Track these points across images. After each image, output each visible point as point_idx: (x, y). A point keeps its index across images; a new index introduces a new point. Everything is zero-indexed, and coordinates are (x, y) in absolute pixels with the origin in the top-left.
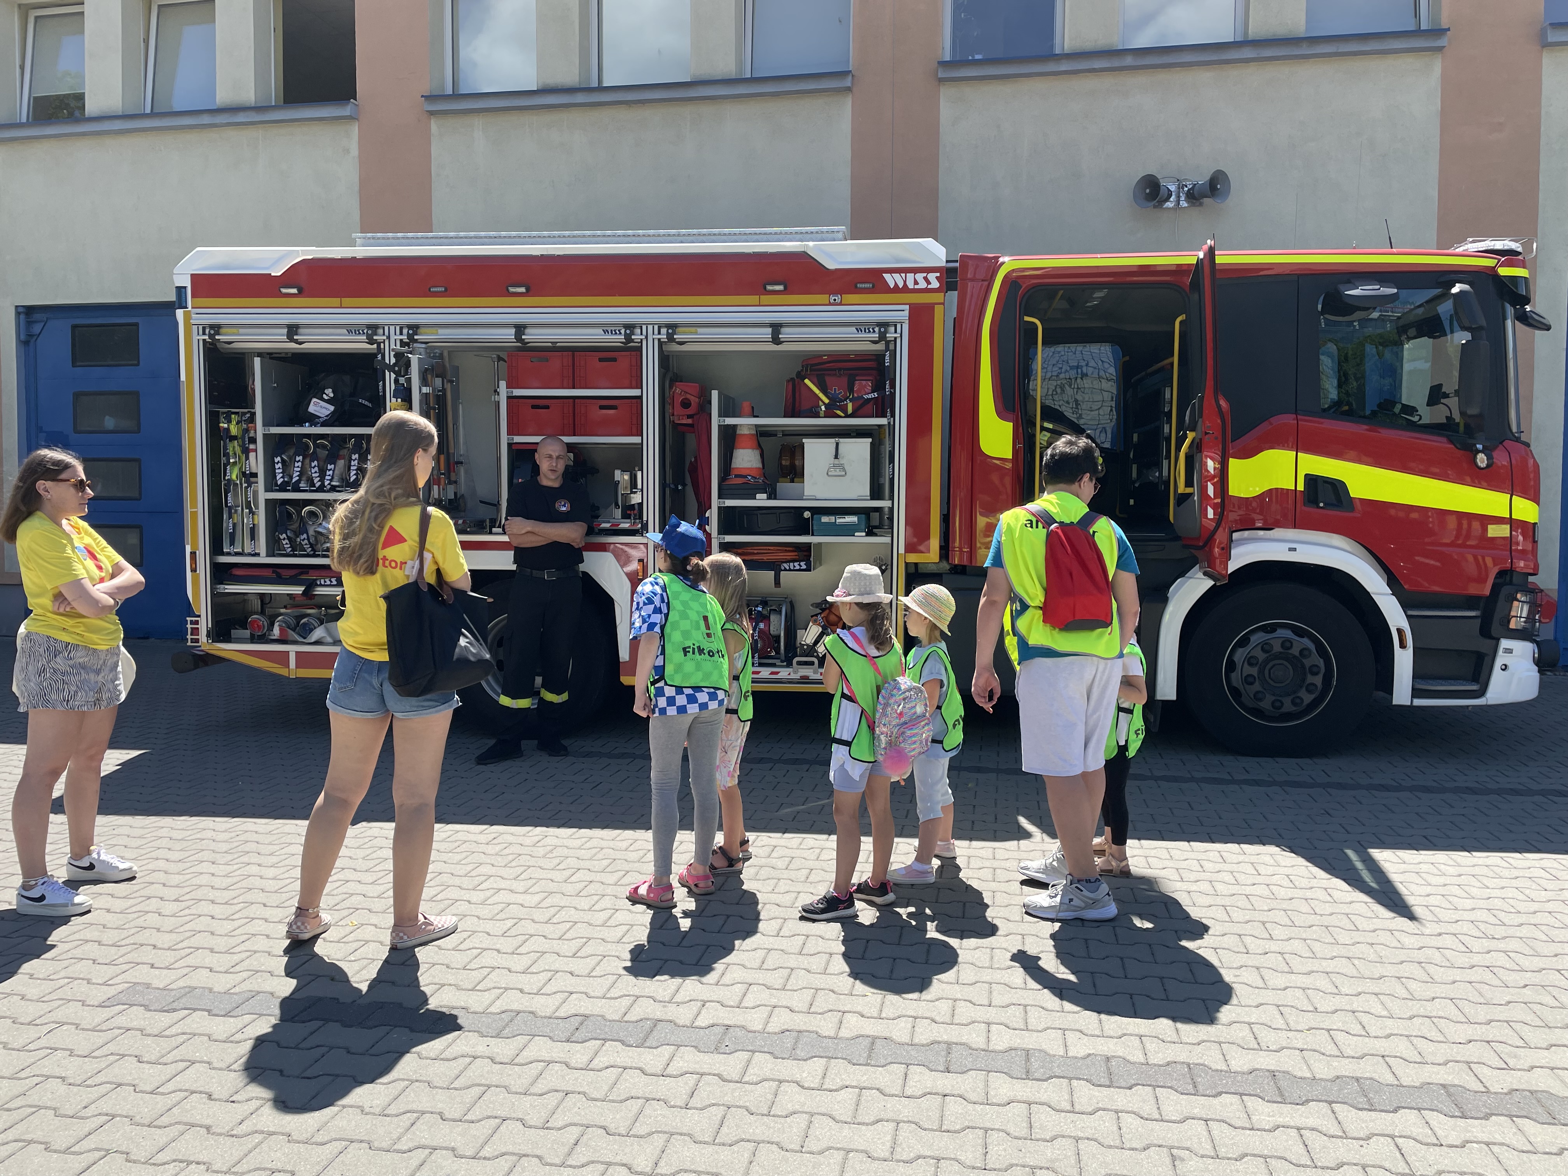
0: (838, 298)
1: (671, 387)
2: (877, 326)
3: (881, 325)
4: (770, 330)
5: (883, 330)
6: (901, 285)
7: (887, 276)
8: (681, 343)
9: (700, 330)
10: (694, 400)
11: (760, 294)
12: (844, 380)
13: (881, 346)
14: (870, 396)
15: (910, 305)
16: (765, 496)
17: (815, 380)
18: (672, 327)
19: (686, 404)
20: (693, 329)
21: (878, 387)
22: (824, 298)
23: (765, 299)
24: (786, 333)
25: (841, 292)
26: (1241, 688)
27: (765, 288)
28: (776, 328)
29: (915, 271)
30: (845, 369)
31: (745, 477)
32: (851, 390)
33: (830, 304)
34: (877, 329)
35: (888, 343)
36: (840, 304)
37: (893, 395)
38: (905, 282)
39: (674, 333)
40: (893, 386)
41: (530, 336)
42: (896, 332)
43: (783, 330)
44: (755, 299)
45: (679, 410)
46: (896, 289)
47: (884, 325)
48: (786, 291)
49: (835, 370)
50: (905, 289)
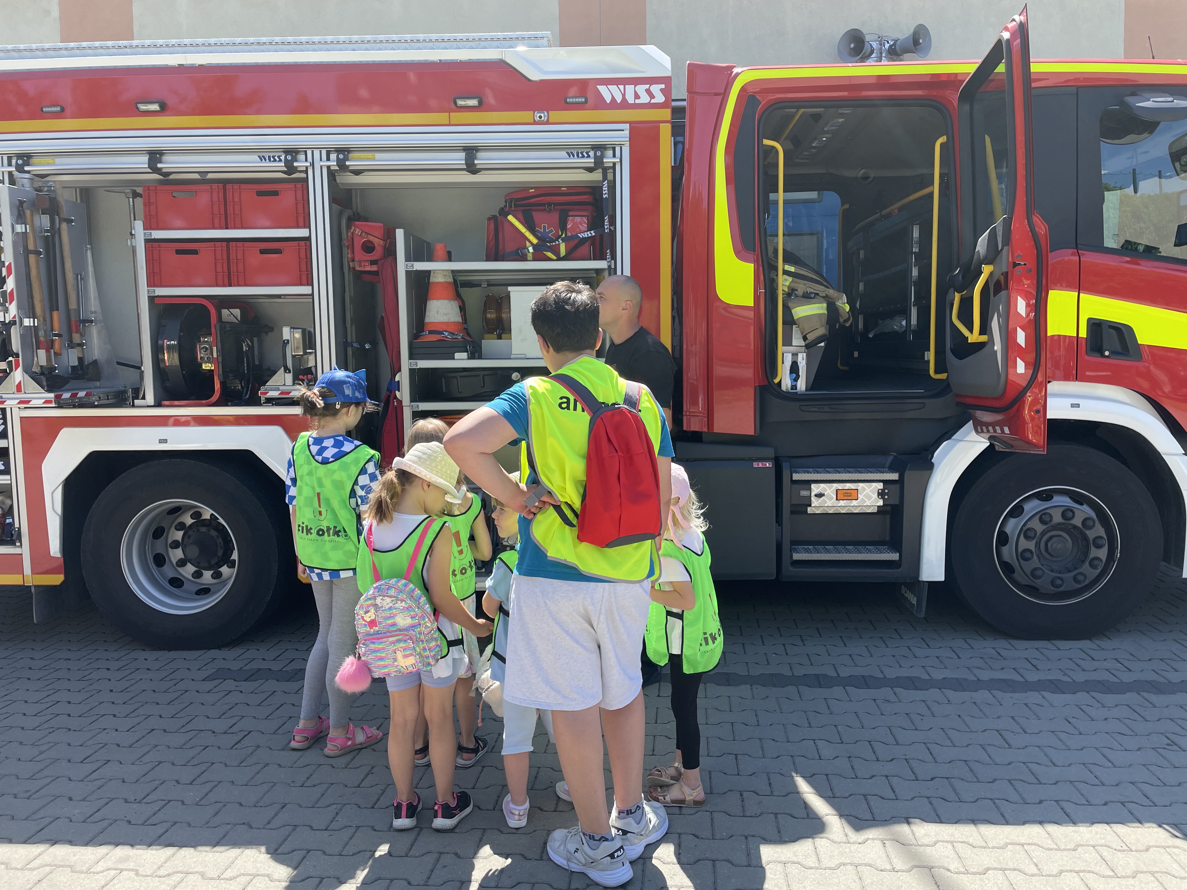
0: (544, 116)
1: (349, 227)
2: (593, 149)
3: (596, 147)
4: (463, 155)
5: (599, 153)
6: (619, 99)
7: (602, 89)
8: (357, 172)
9: (378, 155)
10: (377, 242)
11: (450, 111)
12: (555, 217)
13: (597, 176)
14: (586, 235)
15: (630, 123)
16: (465, 355)
17: (521, 216)
18: (344, 152)
19: (368, 248)
20: (370, 155)
21: (596, 223)
22: (526, 115)
23: (456, 116)
24: (482, 159)
25: (548, 109)
26: (1015, 564)
27: (455, 103)
28: (471, 151)
29: (636, 81)
30: (556, 204)
31: (441, 333)
32: (563, 228)
33: (535, 123)
34: (592, 154)
35: (605, 170)
36: (547, 123)
37: (613, 233)
38: (624, 95)
39: (346, 159)
40: (613, 222)
41: (168, 164)
42: (614, 156)
43: (480, 155)
44: (443, 117)
45: (360, 254)
46: (614, 105)
47: (600, 148)
48: (481, 107)
49: (544, 205)
50: (624, 105)
